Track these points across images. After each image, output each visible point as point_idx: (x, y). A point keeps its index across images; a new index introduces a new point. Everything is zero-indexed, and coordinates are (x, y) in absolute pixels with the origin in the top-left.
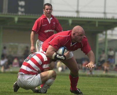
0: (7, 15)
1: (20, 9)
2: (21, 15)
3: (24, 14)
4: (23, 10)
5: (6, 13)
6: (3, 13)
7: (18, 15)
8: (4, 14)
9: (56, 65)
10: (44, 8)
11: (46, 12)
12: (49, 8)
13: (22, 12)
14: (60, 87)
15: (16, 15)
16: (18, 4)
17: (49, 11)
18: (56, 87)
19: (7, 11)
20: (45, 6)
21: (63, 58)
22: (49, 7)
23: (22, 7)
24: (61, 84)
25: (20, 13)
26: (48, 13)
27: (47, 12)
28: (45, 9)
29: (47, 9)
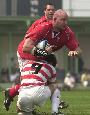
0: (16, 18)
1: (32, 9)
2: (34, 18)
3: (38, 16)
4: (36, 11)
5: (15, 15)
6: (12, 15)
7: (31, 18)
8: (13, 17)
9: (80, 78)
10: (45, 9)
11: (47, 13)
12: (52, 8)
13: (35, 14)
14: (86, 106)
15: (28, 18)
16: (30, 4)
17: (51, 11)
18: (82, 106)
19: (16, 13)
20: (46, 6)
21: (45, 54)
22: (51, 6)
23: (35, 7)
24: (87, 102)
25: (32, 15)
26: (50, 15)
27: (49, 13)
28: (47, 10)
29: (49, 10)
